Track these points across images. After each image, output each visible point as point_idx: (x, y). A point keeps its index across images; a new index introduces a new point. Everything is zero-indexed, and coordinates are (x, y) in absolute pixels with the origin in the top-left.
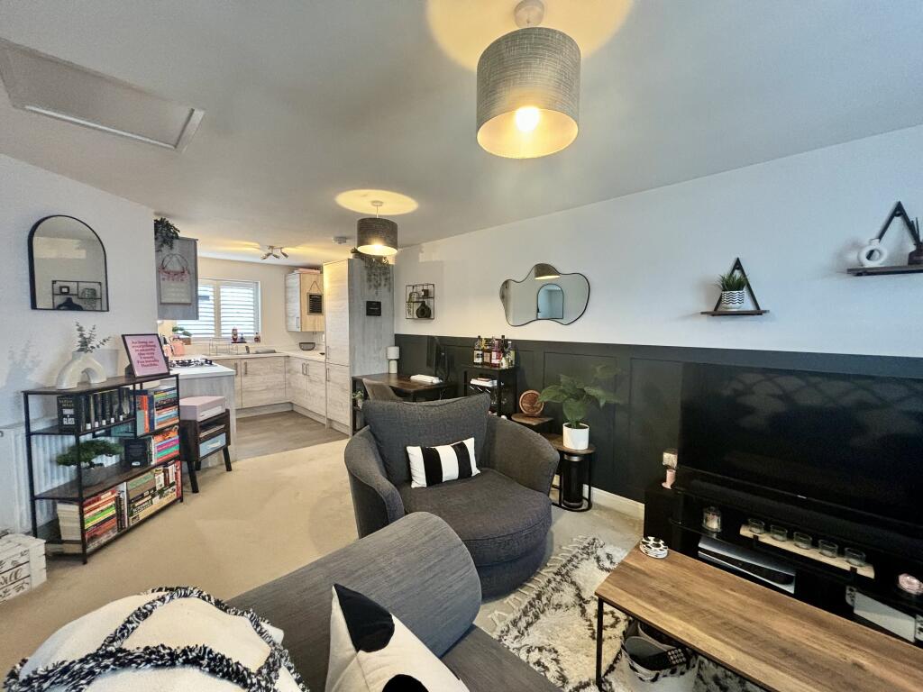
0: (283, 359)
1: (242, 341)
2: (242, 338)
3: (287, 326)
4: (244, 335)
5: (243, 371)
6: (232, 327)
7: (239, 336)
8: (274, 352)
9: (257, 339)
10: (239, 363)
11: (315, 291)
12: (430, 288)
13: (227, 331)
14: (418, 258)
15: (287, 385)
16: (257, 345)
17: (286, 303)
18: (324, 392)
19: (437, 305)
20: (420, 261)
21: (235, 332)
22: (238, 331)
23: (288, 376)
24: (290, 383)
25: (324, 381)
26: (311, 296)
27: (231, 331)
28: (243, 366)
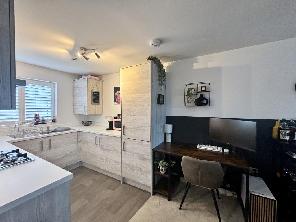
0: (76, 134)
1: (43, 122)
2: (43, 121)
3: (73, 111)
4: (45, 118)
5: (48, 146)
6: (35, 113)
7: (41, 119)
8: (69, 129)
9: (54, 121)
10: (44, 141)
11: (95, 90)
12: (207, 85)
13: (30, 116)
14: (193, 66)
15: (80, 150)
16: (54, 124)
17: (73, 97)
18: (120, 158)
19: (212, 96)
20: (194, 68)
21: (37, 116)
22: (40, 116)
23: (79, 144)
24: (81, 149)
25: (120, 151)
26: (93, 92)
27: (34, 116)
28: (48, 142)
